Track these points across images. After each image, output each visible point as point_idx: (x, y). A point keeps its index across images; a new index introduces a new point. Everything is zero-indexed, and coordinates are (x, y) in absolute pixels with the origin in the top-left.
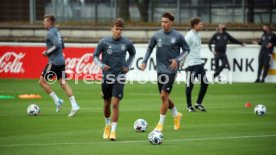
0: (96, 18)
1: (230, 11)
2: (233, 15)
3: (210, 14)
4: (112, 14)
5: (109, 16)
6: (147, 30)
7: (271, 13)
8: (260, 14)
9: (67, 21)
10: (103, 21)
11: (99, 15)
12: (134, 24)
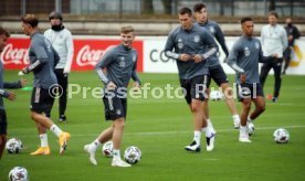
0: (121, 11)
1: (252, 4)
2: (256, 8)
3: (233, 7)
4: (136, 6)
5: (133, 9)
6: (170, 23)
7: (292, 7)
8: (281, 7)
9: (92, 14)
10: (128, 14)
11: (124, 8)
12: (158, 17)
